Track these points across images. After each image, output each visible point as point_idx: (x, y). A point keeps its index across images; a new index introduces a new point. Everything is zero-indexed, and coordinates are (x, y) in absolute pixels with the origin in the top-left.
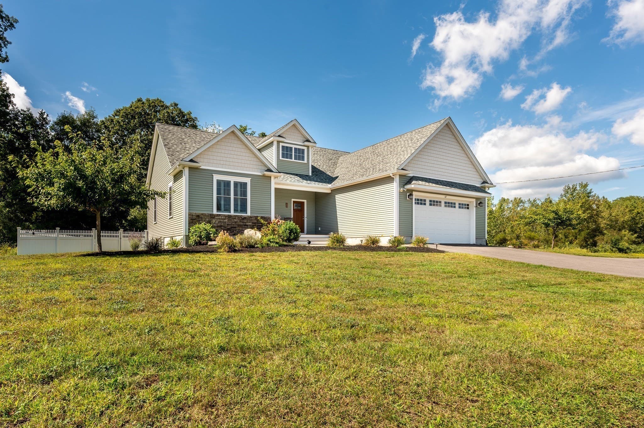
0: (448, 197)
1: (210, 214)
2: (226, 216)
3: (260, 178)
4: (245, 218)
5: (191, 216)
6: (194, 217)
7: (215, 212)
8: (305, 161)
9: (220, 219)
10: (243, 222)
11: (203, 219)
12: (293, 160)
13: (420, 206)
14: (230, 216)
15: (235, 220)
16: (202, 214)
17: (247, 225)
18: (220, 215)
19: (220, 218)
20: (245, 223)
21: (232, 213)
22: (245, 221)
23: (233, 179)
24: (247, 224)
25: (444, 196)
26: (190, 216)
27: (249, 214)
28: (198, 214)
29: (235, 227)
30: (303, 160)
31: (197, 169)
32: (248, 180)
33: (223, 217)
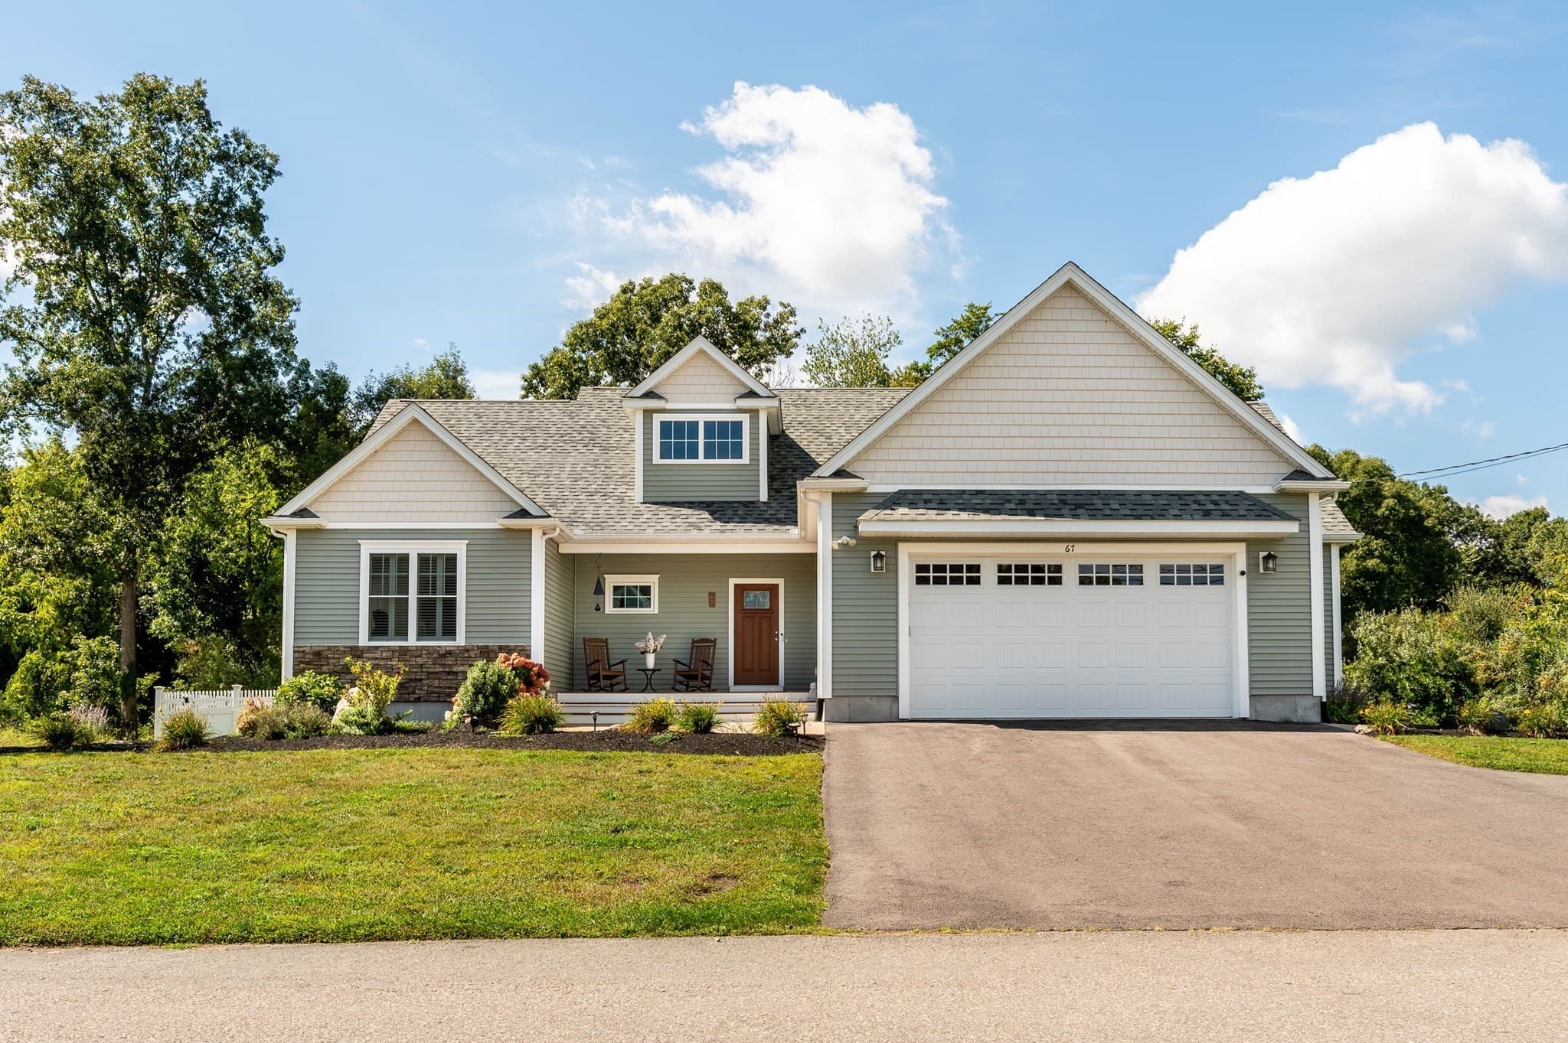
0: (1080, 548)
1: (351, 647)
2: (393, 651)
3: (489, 536)
4: (449, 653)
5: (301, 655)
6: (309, 657)
7: (364, 640)
8: (746, 459)
9: (376, 659)
10: (443, 665)
11: (332, 661)
12: (701, 460)
13: (931, 588)
14: (404, 651)
15: (420, 661)
16: (329, 648)
17: (456, 673)
18: (377, 648)
19: (378, 655)
20: (450, 666)
21: (412, 640)
22: (450, 661)
23: (413, 549)
24: (455, 669)
25: (1064, 545)
26: (297, 655)
27: (461, 640)
28: (318, 649)
29: (421, 680)
30: (738, 454)
31: (318, 531)
32: (459, 548)
33: (384, 654)
